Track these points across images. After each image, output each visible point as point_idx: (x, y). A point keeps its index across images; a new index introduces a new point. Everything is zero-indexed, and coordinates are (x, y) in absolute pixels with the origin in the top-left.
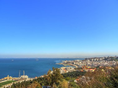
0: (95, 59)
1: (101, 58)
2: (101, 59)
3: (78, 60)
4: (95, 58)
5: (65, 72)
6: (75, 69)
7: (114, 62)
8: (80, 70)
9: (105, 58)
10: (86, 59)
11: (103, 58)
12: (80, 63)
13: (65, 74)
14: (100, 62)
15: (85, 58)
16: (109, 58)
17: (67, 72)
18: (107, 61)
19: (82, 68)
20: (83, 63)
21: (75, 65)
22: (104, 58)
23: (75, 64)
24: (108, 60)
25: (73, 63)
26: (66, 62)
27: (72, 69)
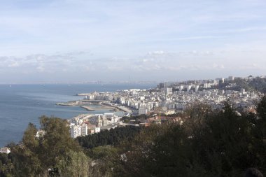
0: (190, 87)
1: (208, 82)
2: (206, 86)
3: (134, 91)
4: (189, 83)
5: (89, 131)
6: (124, 119)
7: (244, 95)
8: (139, 123)
9: (221, 81)
10: (161, 86)
11: (213, 82)
12: (142, 98)
13: (90, 137)
14: (202, 95)
15: (159, 82)
16: (231, 82)
17: (98, 130)
18: (223, 92)
19: (145, 117)
20: (150, 100)
21: (126, 105)
22: (216, 83)
23: (123, 102)
24: (228, 89)
25: (118, 102)
26: (92, 97)
27: (112, 122)
